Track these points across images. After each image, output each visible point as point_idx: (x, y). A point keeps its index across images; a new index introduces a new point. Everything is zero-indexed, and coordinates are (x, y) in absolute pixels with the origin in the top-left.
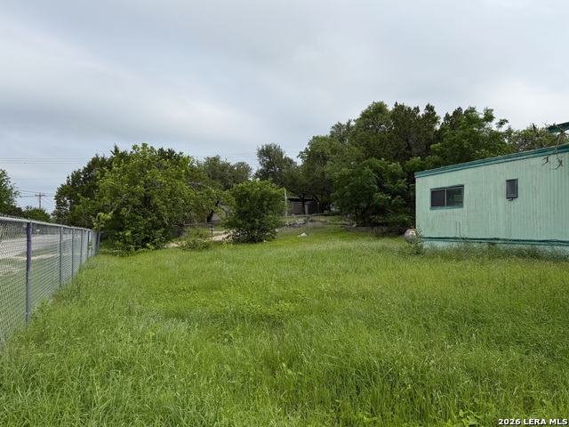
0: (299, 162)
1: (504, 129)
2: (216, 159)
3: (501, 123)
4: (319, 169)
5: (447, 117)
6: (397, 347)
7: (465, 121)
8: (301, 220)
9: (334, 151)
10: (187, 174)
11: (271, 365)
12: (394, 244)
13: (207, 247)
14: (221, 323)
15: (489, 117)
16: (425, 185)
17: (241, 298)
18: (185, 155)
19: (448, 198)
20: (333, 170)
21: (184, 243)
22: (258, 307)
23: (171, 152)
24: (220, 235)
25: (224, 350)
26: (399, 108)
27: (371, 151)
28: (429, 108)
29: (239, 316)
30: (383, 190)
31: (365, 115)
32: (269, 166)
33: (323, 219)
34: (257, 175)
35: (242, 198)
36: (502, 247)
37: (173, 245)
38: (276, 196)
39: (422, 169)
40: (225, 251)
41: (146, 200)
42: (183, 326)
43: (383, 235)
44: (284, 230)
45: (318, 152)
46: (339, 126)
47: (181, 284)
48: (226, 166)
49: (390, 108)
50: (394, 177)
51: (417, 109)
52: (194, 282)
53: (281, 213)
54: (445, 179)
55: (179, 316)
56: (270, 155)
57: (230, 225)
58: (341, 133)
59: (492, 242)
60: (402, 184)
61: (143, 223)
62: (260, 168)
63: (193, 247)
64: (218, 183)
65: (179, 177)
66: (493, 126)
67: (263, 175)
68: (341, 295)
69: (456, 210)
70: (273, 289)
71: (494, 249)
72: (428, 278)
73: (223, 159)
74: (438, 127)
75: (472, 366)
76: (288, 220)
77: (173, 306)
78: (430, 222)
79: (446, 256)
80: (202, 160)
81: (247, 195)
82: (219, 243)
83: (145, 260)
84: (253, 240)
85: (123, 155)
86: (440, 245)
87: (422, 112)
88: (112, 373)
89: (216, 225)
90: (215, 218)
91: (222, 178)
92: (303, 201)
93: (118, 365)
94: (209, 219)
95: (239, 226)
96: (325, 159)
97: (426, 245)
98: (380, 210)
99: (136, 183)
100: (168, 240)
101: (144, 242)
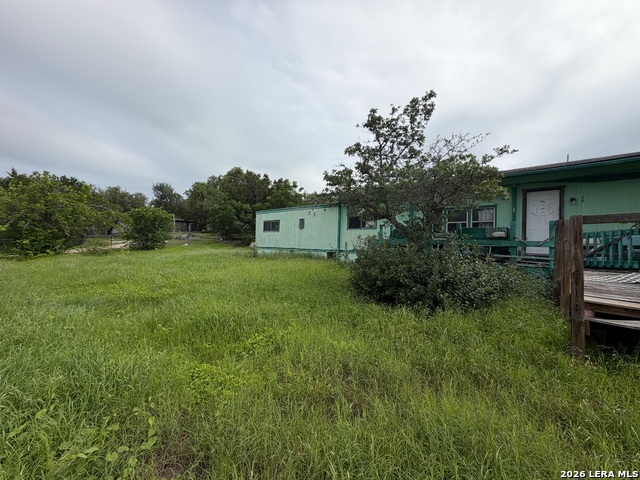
0: (185, 197)
1: (302, 192)
2: (116, 189)
3: (301, 189)
4: (199, 203)
5: (275, 182)
6: (228, 307)
7: (283, 185)
8: (185, 235)
9: (209, 193)
10: (89, 198)
11: (151, 326)
12: (242, 251)
13: (106, 253)
14: (116, 306)
15: (295, 186)
16: (261, 218)
17: (132, 288)
18: (88, 183)
19: (271, 226)
20: (208, 204)
21: (85, 250)
22: (145, 293)
23: (74, 181)
24: (119, 244)
25: (115, 322)
26: (249, 173)
27: (232, 196)
28: (266, 176)
29: (130, 300)
30: (239, 219)
31: (229, 174)
32: (162, 197)
33: (201, 235)
34: (152, 203)
35: (138, 219)
36: (296, 252)
37: (73, 251)
38: (166, 219)
39: (260, 209)
40: (122, 256)
41: (47, 217)
42: (81, 310)
43: (238, 245)
44: (172, 241)
45: (198, 192)
46: (213, 178)
47: (81, 280)
48: (125, 195)
49: (245, 172)
50: (246, 212)
51: (259, 175)
52: (93, 279)
53: (170, 230)
54: (271, 216)
55: (78, 303)
56: (163, 191)
57: (128, 237)
58: (214, 182)
59: (292, 250)
60: (250, 216)
61: (42, 234)
62: (155, 198)
63: (93, 253)
64: (118, 206)
65: (81, 200)
66: (297, 190)
67: (157, 203)
68: (205, 282)
69: (276, 233)
70: (159, 280)
71: (293, 254)
72: (256, 270)
73: (123, 190)
74: (270, 187)
75: (266, 312)
76: (175, 235)
77: (72, 296)
78: (263, 238)
79: (268, 257)
80: (104, 188)
81: (143, 217)
82: (118, 250)
83: (44, 264)
84: (147, 248)
85: (22, 178)
86: (267, 251)
87: (262, 178)
88: (12, 348)
89: (116, 236)
90: (114, 231)
91: (122, 203)
92: (188, 223)
93: (17, 342)
94: (109, 232)
95: (135, 238)
96: (203, 197)
97: (260, 252)
98: (237, 231)
99: (36, 202)
100: (69, 247)
101: (43, 248)
